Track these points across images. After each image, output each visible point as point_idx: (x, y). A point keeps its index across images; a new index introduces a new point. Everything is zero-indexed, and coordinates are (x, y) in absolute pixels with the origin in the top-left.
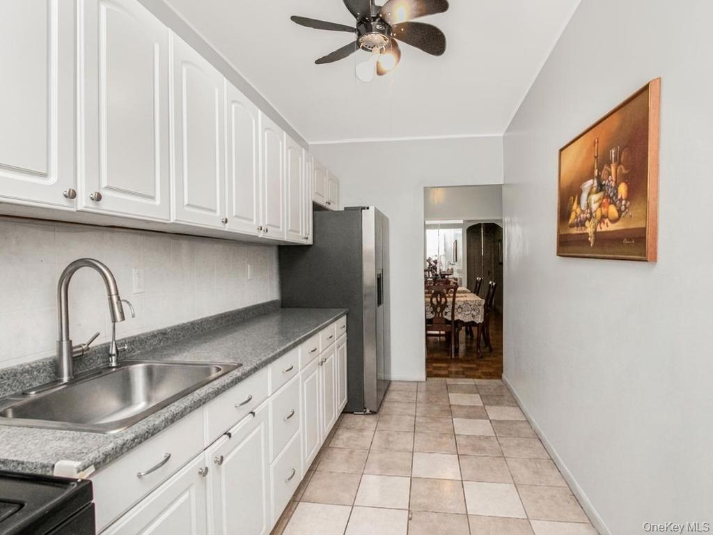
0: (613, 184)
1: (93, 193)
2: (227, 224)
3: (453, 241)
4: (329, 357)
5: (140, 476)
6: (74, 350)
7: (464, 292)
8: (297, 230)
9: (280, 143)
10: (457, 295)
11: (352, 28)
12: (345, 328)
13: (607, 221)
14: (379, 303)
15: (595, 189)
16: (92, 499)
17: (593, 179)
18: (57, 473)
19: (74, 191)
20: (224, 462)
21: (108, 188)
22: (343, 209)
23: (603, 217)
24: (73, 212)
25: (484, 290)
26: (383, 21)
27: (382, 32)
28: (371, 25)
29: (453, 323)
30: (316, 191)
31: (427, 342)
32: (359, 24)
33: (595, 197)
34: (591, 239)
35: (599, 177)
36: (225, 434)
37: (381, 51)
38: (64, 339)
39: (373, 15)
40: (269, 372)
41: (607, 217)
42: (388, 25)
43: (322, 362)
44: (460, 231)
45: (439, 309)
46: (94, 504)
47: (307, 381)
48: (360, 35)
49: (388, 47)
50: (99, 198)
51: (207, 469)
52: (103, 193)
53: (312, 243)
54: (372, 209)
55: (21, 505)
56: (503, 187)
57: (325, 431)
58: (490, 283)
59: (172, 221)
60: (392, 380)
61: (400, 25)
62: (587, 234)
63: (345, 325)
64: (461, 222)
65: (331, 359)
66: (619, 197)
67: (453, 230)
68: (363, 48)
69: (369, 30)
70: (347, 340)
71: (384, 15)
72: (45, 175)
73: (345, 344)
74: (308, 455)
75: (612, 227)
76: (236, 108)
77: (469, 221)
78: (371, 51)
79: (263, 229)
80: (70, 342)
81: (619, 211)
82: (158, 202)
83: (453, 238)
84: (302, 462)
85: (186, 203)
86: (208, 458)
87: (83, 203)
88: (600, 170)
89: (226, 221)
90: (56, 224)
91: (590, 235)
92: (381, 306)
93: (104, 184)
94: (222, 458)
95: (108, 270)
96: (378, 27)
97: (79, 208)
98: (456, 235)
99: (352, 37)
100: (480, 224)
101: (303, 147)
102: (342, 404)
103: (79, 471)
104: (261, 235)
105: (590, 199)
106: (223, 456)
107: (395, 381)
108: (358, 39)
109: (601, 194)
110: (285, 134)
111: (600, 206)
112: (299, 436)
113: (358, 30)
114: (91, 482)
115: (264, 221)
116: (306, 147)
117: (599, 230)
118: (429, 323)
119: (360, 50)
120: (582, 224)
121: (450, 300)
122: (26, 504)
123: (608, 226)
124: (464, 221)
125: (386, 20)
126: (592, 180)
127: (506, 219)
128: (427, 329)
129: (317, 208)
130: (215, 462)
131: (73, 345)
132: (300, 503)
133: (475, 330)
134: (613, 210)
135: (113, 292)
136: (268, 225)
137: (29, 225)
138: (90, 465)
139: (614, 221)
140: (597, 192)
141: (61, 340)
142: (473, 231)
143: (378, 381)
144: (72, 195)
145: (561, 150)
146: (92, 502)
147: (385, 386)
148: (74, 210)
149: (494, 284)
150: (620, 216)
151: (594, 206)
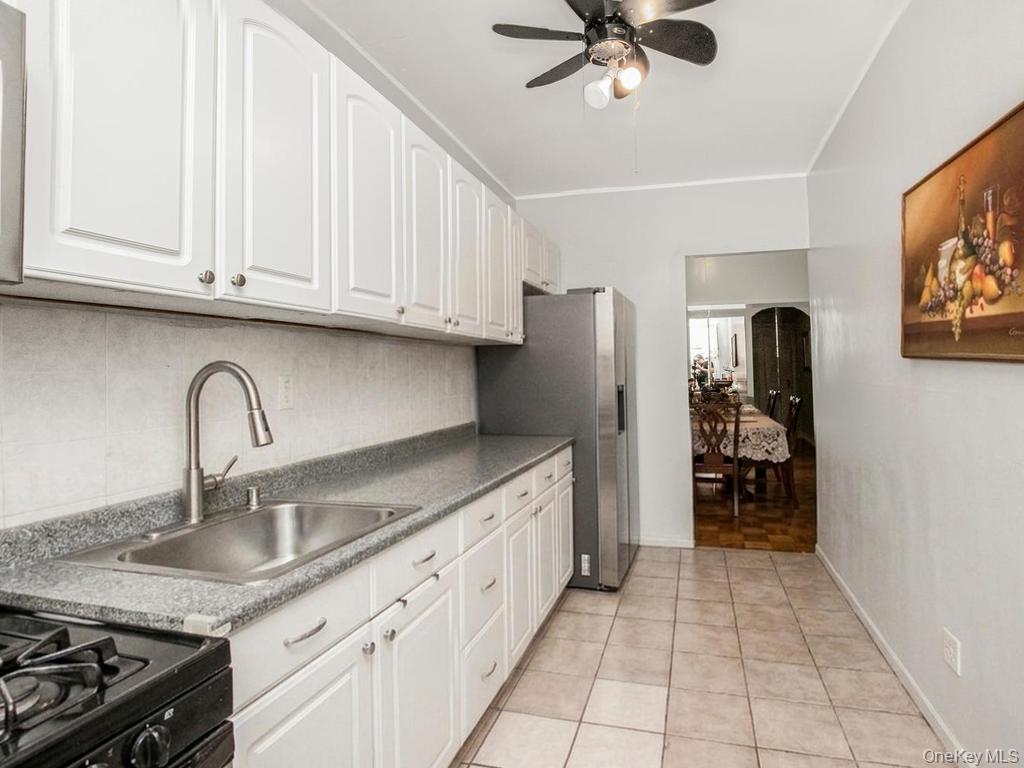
0: (989, 242)
1: (235, 274)
2: (403, 316)
3: (731, 336)
4: (547, 505)
5: (286, 644)
6: (206, 482)
7: (751, 414)
8: (500, 322)
9: (478, 200)
10: (742, 419)
11: (579, 34)
12: (571, 465)
13: (981, 300)
14: (622, 426)
15: (961, 252)
16: (229, 661)
17: (957, 235)
18: (188, 629)
19: (211, 273)
20: (397, 639)
21: (253, 268)
22: (566, 293)
23: (974, 296)
24: (209, 301)
25: (783, 410)
26: (622, 22)
27: (621, 37)
28: (606, 29)
29: (736, 462)
30: (527, 266)
31: (696, 491)
32: (588, 28)
33: (961, 264)
34: (957, 331)
35: (966, 235)
36: (399, 600)
37: (621, 63)
38: (193, 467)
39: (608, 14)
40: (460, 521)
41: (981, 294)
42: (629, 26)
43: (536, 513)
44: (741, 320)
45: (714, 440)
46: (231, 670)
47: (513, 538)
48: (589, 43)
49: (630, 57)
50: (242, 281)
51: (373, 644)
52: (248, 275)
53: (521, 342)
54: (609, 290)
55: (146, 662)
56: (809, 254)
57: (541, 612)
58: (792, 398)
59: (333, 311)
60: (641, 544)
61: (648, 26)
62: (949, 323)
63: (571, 460)
64: (743, 306)
65: (550, 509)
66: (1001, 262)
67: (730, 319)
68: (594, 62)
69: (602, 35)
70: (573, 483)
71: (624, 14)
72: (176, 253)
73: (570, 489)
74: (516, 645)
75: (991, 310)
76: (417, 155)
77: (754, 305)
78: (606, 65)
79: (453, 321)
80: (200, 471)
81: (1001, 284)
82: (316, 285)
83: (730, 330)
84: (506, 655)
85: (352, 286)
86: (375, 632)
87: (222, 289)
88: (969, 223)
89: (403, 312)
90: (185, 317)
91: (954, 323)
92: (624, 434)
93: (249, 263)
94: (394, 632)
95: (248, 376)
96: (616, 30)
97: (217, 297)
98: (735, 326)
99: (580, 47)
100: (774, 308)
101: (507, 204)
102: (566, 576)
103: (213, 628)
104: (449, 329)
105: (953, 268)
106: (396, 630)
107: (645, 547)
108: (587, 50)
109: (970, 259)
110: (483, 186)
111: (970, 278)
112: (502, 615)
113: (587, 37)
114: (229, 642)
115: (454, 308)
116: (513, 204)
117: (968, 314)
118: (698, 461)
119: (589, 66)
120: (940, 307)
121: (731, 428)
122: (151, 662)
123: (982, 309)
124: (747, 305)
125: (627, 20)
126: (956, 239)
127: (814, 302)
128: (695, 470)
129: (529, 290)
130: (386, 637)
131: (205, 475)
132: (503, 712)
133: (770, 472)
134: (991, 285)
135: (255, 406)
136: (459, 316)
137: (153, 319)
138: (227, 622)
139: (993, 301)
140: (965, 257)
141: (190, 468)
142: (762, 320)
143: (621, 546)
144: (209, 279)
145: (906, 195)
146: (230, 666)
147: (629, 553)
148: (211, 298)
149: (798, 400)
150: (1003, 293)
151: (960, 279)
